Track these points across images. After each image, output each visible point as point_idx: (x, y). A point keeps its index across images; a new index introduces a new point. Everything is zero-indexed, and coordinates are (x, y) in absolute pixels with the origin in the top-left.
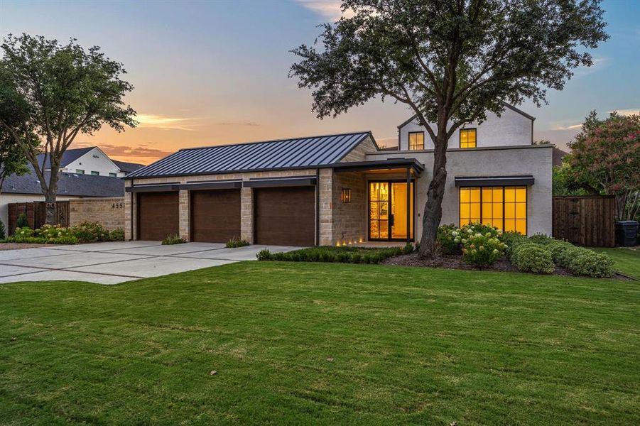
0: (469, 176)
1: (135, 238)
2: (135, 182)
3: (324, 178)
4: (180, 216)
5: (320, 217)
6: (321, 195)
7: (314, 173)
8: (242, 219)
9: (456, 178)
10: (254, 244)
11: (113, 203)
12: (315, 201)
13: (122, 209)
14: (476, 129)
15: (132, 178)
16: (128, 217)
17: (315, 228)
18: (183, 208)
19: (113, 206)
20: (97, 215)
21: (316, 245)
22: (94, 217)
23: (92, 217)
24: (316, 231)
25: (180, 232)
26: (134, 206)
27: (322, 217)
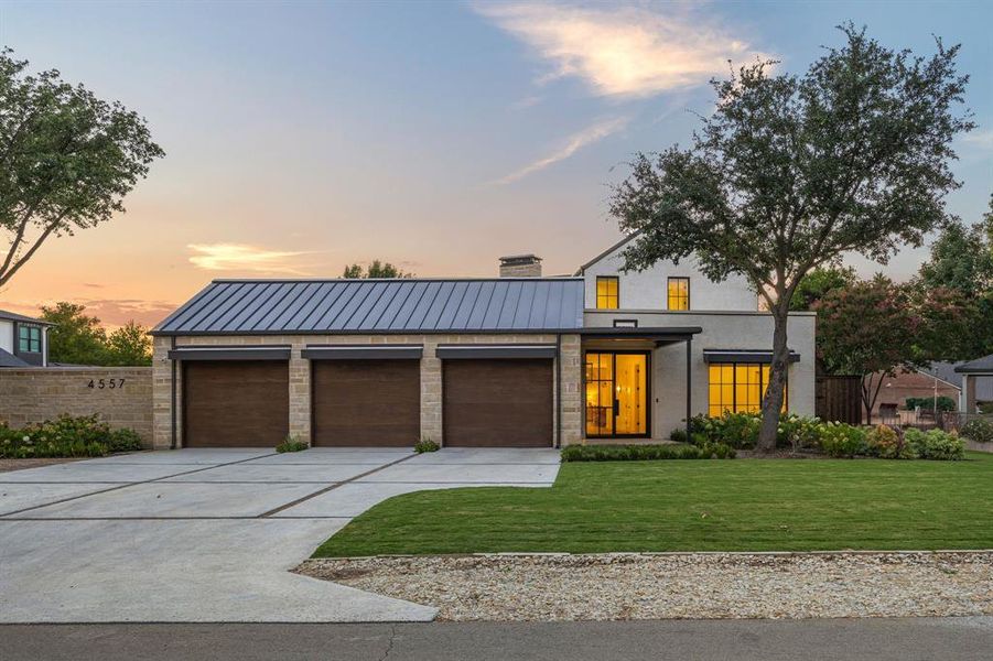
0: (721, 348)
1: (179, 444)
2: (179, 342)
3: (568, 347)
4: (291, 403)
5: (562, 403)
6: (563, 372)
7: (553, 339)
8: (422, 407)
9: (705, 350)
10: (444, 446)
11: (88, 378)
12: (552, 382)
13: (114, 391)
14: (688, 278)
15: (174, 335)
16: (163, 405)
17: (555, 420)
18: (298, 390)
19: (91, 385)
20: (41, 402)
21: (555, 444)
22: (32, 406)
23: (28, 405)
24: (555, 424)
25: (291, 431)
26: (178, 385)
27: (565, 404)
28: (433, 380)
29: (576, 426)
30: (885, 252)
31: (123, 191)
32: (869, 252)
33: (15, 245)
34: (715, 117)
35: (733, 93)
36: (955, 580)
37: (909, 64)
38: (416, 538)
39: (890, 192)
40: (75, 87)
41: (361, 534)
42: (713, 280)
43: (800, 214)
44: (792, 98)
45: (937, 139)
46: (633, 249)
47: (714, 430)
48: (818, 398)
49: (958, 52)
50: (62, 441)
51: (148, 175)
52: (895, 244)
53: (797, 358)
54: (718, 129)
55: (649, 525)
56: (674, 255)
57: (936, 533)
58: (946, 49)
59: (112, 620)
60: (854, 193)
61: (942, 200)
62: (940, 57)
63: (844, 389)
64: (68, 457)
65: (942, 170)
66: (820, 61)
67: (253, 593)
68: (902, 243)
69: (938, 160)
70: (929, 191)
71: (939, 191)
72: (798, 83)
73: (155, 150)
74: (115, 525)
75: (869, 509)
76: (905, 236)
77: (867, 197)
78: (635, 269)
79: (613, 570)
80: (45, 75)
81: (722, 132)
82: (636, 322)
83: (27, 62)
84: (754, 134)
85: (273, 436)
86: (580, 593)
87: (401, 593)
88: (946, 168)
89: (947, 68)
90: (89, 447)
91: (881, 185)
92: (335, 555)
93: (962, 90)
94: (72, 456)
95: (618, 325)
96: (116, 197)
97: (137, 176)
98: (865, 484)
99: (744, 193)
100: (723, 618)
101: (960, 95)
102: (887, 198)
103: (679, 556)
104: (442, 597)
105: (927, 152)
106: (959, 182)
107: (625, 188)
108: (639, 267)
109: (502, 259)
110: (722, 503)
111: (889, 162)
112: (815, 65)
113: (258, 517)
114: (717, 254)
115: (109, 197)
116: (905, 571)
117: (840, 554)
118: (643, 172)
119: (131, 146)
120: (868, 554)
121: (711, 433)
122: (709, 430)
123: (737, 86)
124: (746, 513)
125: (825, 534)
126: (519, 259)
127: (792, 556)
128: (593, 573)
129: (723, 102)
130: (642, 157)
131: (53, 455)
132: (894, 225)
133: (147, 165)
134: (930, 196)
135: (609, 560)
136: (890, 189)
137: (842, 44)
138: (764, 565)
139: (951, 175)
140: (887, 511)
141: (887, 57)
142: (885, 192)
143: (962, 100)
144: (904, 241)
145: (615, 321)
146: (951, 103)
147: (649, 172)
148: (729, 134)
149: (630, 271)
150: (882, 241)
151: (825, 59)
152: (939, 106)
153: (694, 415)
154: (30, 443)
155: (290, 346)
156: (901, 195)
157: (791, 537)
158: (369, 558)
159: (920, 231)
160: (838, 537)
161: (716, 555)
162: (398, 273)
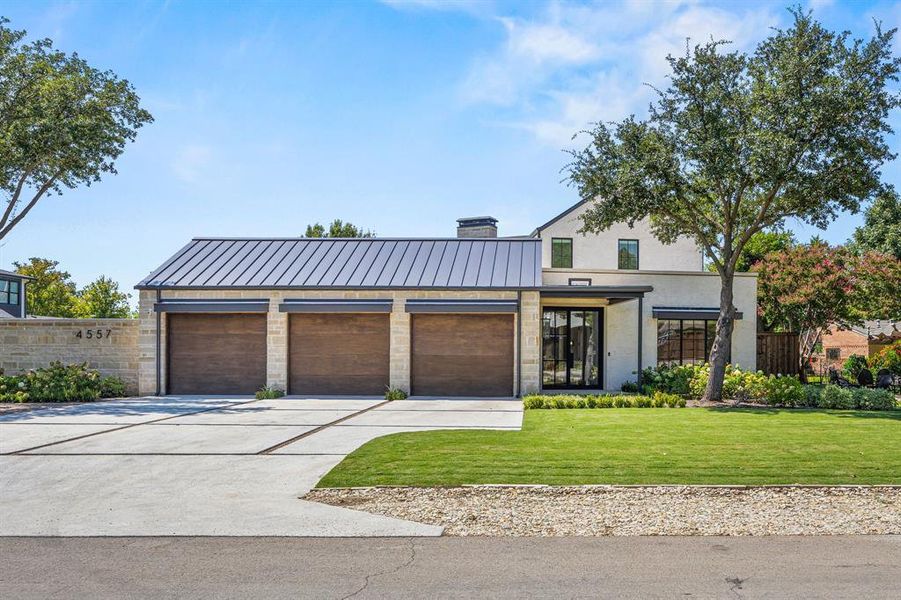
0: (669, 305)
1: (163, 390)
3: (528, 304)
4: (268, 353)
5: (522, 356)
6: (523, 327)
7: (514, 296)
8: (392, 357)
9: (654, 308)
10: (412, 394)
11: (77, 329)
12: (513, 335)
13: (101, 341)
14: (638, 241)
15: (160, 288)
16: (149, 355)
17: (515, 371)
18: (276, 341)
19: (79, 335)
20: (33, 351)
21: (515, 394)
22: (23, 354)
23: (20, 354)
24: (515, 374)
25: (268, 379)
26: (163, 336)
27: (524, 357)
28: (402, 333)
29: (534, 378)
30: (825, 217)
31: (115, 154)
32: (810, 217)
33: (12, 204)
34: (670, 91)
35: (687, 70)
36: (892, 509)
37: (849, 44)
38: (408, 471)
39: (830, 162)
40: (68, 56)
41: (357, 468)
42: (663, 242)
43: (747, 182)
44: (741, 74)
45: (874, 114)
46: (592, 212)
47: (663, 382)
48: (759, 353)
49: (894, 35)
50: (54, 387)
51: (136, 139)
52: (834, 210)
53: (740, 316)
54: (672, 102)
55: (615, 463)
56: (629, 219)
57: (873, 471)
58: (884, 32)
59: (162, 534)
60: (797, 163)
61: (877, 170)
62: (877, 39)
63: (783, 345)
64: (61, 401)
65: (879, 143)
66: (768, 41)
67: (274, 514)
68: (840, 210)
69: (875, 134)
70: (866, 162)
71: (874, 162)
72: (747, 60)
73: (146, 116)
74: (130, 460)
75: (812, 450)
76: (843, 203)
77: (809, 167)
78: (592, 231)
79: (588, 499)
80: (39, 43)
81: (677, 105)
82: (590, 280)
83: (25, 31)
84: (705, 108)
85: (251, 384)
86: (564, 516)
87: (405, 515)
88: (882, 141)
89: (884, 49)
90: (82, 393)
91: (822, 156)
92: (338, 485)
93: (897, 70)
94: (66, 401)
95: (573, 283)
96: (108, 160)
97: (127, 140)
98: (807, 430)
99: (695, 162)
100: (693, 535)
101: (896, 75)
102: (827, 167)
103: (646, 488)
104: (443, 518)
105: (864, 127)
106: (894, 154)
107: (586, 156)
108: (596, 229)
109: (460, 222)
110: (678, 444)
111: (830, 135)
112: (762, 45)
113: (257, 454)
114: (667, 217)
115: (101, 160)
116: (847, 501)
117: (789, 488)
118: (602, 140)
119: (123, 112)
120: (814, 488)
121: (659, 384)
122: (658, 382)
123: (691, 63)
124: (701, 453)
125: (774, 471)
126: (476, 220)
127: (747, 489)
128: (571, 501)
129: (677, 77)
130: (602, 127)
131: (47, 400)
132: (833, 193)
133: (136, 130)
134: (866, 167)
135: (584, 491)
136: (829, 160)
137: (788, 25)
138: (722, 496)
139: (886, 147)
140: (829, 452)
141: (829, 38)
142: (825, 162)
143: (897, 79)
144: (842, 207)
145: (570, 280)
146: (887, 81)
147: (608, 141)
148: (682, 107)
149: (588, 233)
150: (822, 207)
151: (771, 39)
152: (876, 84)
153: (644, 368)
154: (25, 388)
155: (268, 300)
156: (839, 165)
157: (744, 473)
158: (369, 488)
159: (857, 199)
160: (786, 473)
161: (679, 488)
162: (358, 233)
